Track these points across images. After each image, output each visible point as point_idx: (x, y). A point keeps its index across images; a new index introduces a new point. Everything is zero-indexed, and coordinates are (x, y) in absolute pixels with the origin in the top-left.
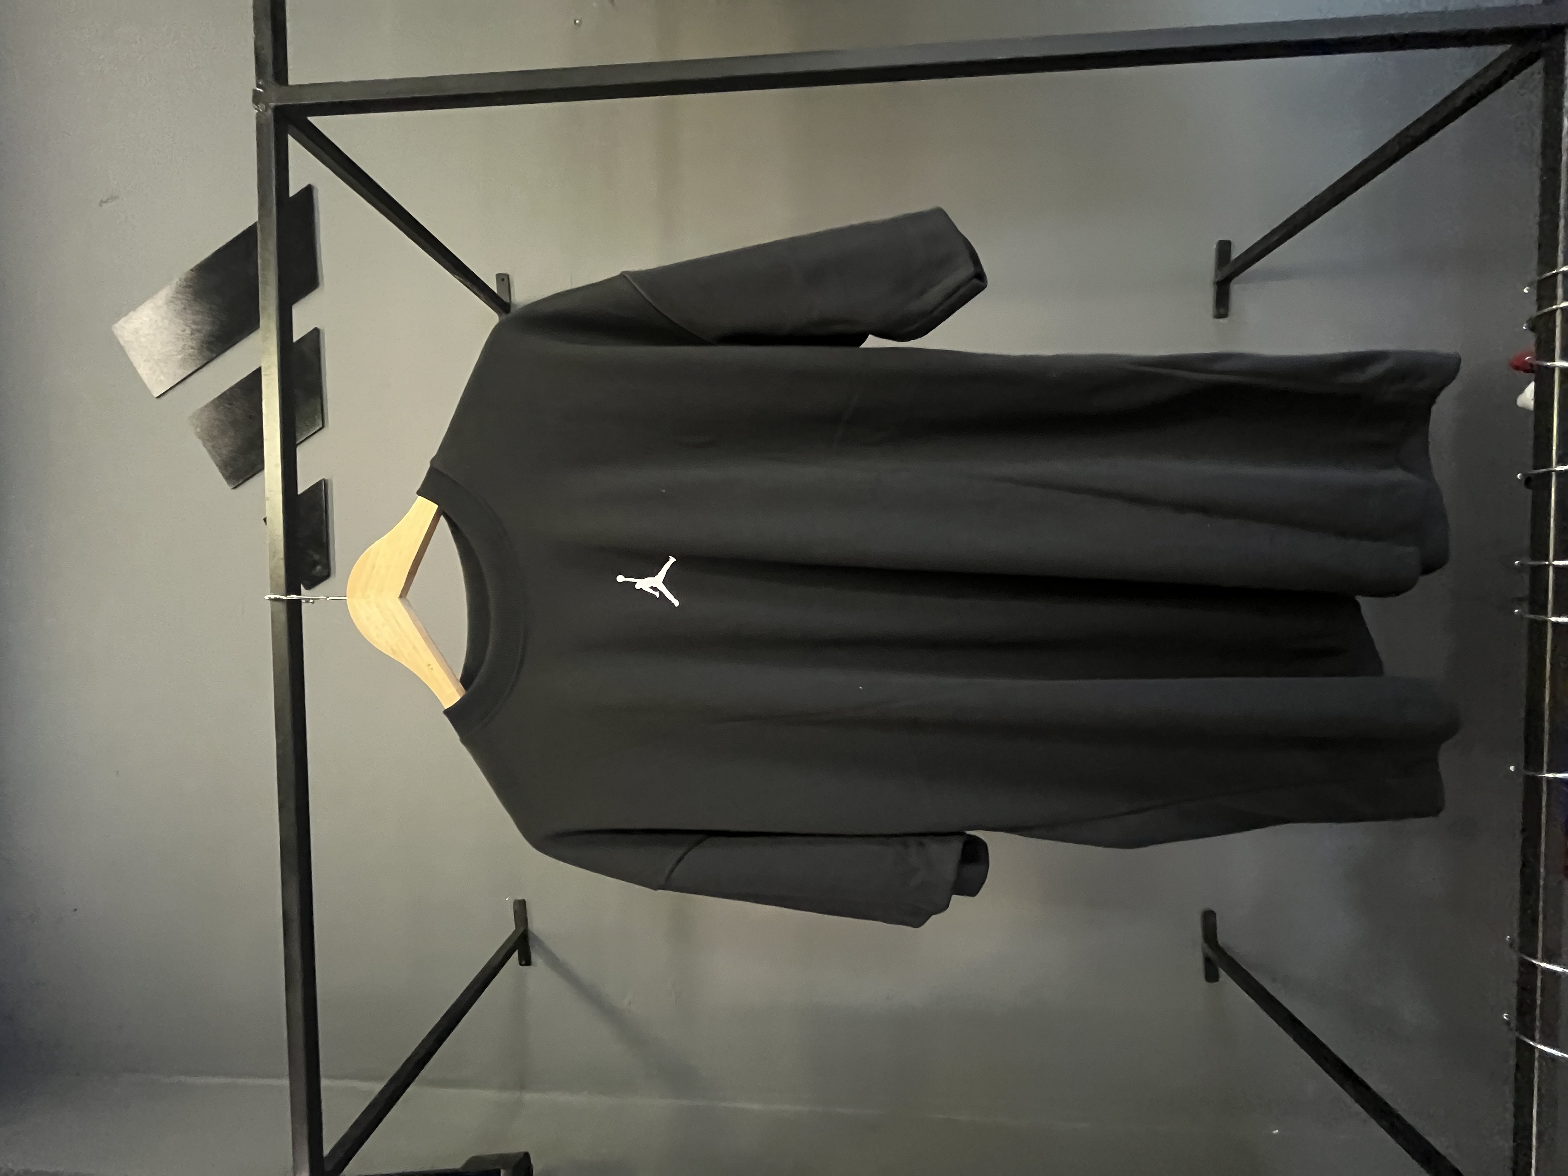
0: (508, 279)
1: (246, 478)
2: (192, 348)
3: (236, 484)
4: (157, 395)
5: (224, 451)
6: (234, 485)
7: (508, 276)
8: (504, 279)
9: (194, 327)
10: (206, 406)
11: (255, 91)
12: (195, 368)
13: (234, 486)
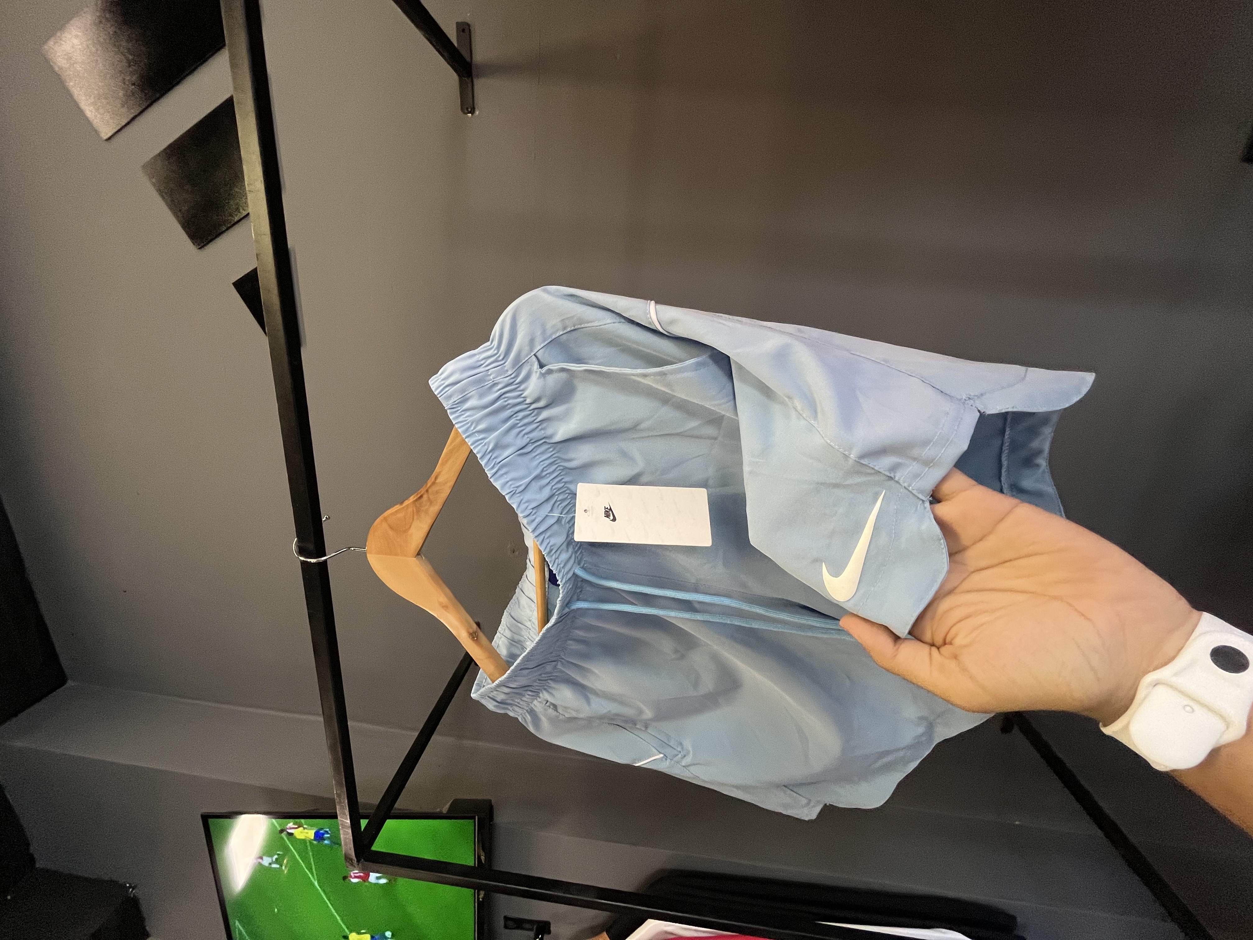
0: (470, 30)
1: (210, 238)
2: (134, 84)
3: (202, 244)
4: (105, 138)
5: (185, 208)
6: (199, 245)
7: (469, 25)
8: (464, 29)
9: (131, 57)
10: (159, 155)
12: (140, 109)
13: (199, 247)
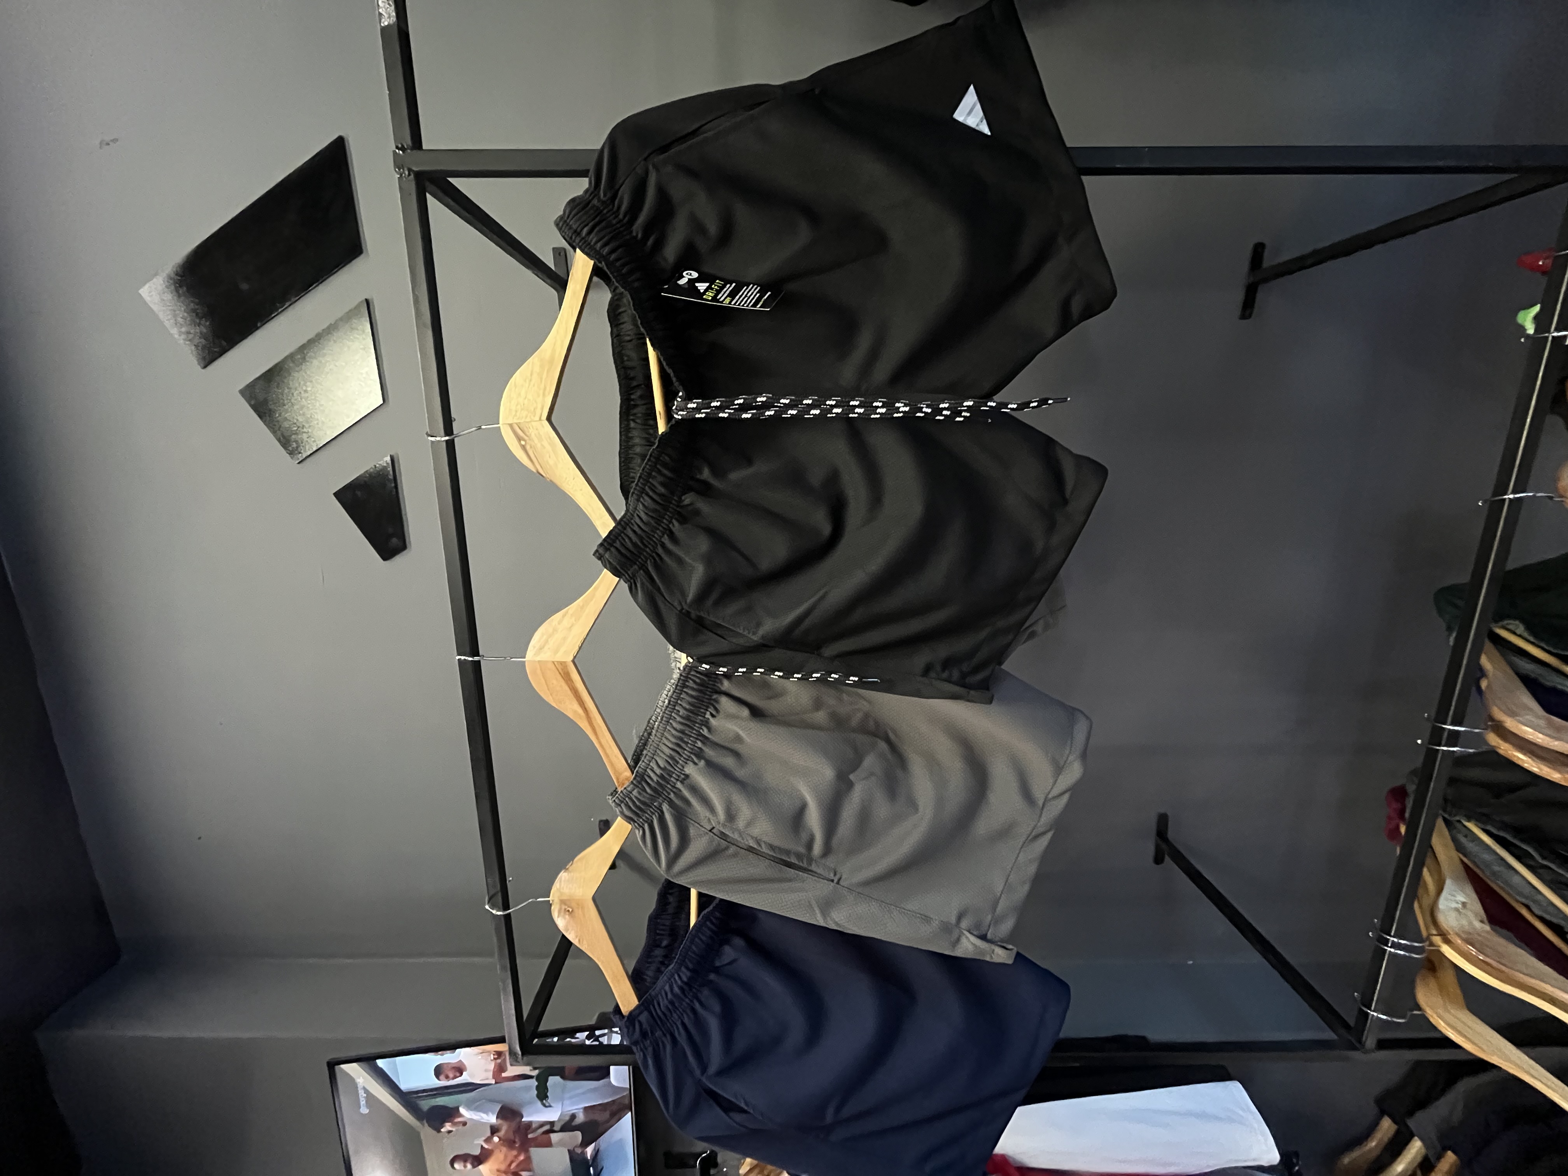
3: (301, 459)
11: (394, 152)
13: (298, 461)
